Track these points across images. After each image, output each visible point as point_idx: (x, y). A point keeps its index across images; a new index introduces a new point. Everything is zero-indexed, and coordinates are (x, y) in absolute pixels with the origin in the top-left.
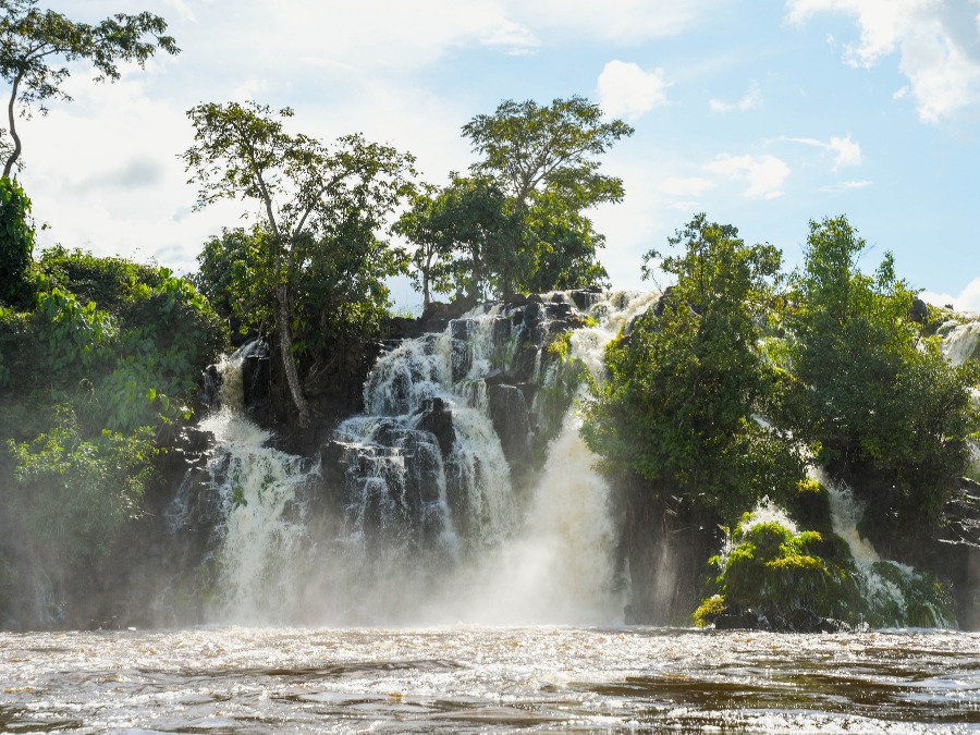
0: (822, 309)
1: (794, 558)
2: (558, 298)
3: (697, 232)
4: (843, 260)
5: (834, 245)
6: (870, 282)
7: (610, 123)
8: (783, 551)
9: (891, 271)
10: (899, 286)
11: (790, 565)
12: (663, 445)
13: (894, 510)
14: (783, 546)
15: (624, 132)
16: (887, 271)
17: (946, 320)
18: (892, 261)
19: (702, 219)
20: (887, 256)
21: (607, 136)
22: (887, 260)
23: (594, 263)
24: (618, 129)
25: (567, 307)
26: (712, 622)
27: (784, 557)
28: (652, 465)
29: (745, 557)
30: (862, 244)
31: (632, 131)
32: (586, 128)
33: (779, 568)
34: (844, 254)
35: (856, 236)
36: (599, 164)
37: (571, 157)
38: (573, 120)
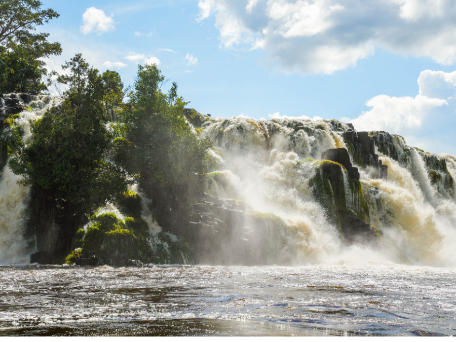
0: (143, 108)
1: (119, 230)
2: (13, 96)
3: (77, 64)
4: (154, 85)
5: (149, 78)
6: (165, 97)
7: (46, 10)
8: (115, 227)
9: (175, 92)
10: (180, 100)
11: (117, 234)
12: (54, 171)
13: (170, 208)
14: (114, 224)
15: (54, 16)
16: (174, 91)
17: (206, 120)
18: (176, 87)
19: (80, 57)
20: (174, 85)
21: (45, 17)
22: (174, 87)
23: (41, 83)
24: (51, 14)
25: (17, 101)
26: (74, 262)
27: (114, 230)
28: (47, 182)
29: (95, 229)
30: (163, 78)
31: (58, 15)
32: (33, 11)
33: (112, 234)
34: (154, 82)
35: (160, 74)
36: (48, 34)
37: (26, 26)
38: (25, 6)
